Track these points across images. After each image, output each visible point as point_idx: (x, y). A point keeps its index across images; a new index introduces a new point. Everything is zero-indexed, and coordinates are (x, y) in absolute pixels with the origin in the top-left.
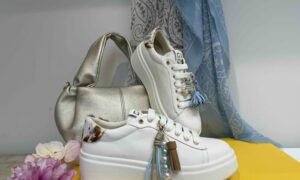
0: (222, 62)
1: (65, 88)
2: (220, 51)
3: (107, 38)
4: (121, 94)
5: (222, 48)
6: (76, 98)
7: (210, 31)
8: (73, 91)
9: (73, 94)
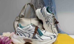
0: (54, 12)
1: (16, 18)
2: (53, 9)
3: (28, 4)
4: (31, 20)
5: (54, 8)
6: (19, 21)
7: (51, 4)
8: (18, 19)
9: (18, 20)
